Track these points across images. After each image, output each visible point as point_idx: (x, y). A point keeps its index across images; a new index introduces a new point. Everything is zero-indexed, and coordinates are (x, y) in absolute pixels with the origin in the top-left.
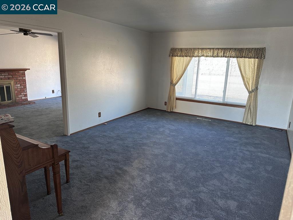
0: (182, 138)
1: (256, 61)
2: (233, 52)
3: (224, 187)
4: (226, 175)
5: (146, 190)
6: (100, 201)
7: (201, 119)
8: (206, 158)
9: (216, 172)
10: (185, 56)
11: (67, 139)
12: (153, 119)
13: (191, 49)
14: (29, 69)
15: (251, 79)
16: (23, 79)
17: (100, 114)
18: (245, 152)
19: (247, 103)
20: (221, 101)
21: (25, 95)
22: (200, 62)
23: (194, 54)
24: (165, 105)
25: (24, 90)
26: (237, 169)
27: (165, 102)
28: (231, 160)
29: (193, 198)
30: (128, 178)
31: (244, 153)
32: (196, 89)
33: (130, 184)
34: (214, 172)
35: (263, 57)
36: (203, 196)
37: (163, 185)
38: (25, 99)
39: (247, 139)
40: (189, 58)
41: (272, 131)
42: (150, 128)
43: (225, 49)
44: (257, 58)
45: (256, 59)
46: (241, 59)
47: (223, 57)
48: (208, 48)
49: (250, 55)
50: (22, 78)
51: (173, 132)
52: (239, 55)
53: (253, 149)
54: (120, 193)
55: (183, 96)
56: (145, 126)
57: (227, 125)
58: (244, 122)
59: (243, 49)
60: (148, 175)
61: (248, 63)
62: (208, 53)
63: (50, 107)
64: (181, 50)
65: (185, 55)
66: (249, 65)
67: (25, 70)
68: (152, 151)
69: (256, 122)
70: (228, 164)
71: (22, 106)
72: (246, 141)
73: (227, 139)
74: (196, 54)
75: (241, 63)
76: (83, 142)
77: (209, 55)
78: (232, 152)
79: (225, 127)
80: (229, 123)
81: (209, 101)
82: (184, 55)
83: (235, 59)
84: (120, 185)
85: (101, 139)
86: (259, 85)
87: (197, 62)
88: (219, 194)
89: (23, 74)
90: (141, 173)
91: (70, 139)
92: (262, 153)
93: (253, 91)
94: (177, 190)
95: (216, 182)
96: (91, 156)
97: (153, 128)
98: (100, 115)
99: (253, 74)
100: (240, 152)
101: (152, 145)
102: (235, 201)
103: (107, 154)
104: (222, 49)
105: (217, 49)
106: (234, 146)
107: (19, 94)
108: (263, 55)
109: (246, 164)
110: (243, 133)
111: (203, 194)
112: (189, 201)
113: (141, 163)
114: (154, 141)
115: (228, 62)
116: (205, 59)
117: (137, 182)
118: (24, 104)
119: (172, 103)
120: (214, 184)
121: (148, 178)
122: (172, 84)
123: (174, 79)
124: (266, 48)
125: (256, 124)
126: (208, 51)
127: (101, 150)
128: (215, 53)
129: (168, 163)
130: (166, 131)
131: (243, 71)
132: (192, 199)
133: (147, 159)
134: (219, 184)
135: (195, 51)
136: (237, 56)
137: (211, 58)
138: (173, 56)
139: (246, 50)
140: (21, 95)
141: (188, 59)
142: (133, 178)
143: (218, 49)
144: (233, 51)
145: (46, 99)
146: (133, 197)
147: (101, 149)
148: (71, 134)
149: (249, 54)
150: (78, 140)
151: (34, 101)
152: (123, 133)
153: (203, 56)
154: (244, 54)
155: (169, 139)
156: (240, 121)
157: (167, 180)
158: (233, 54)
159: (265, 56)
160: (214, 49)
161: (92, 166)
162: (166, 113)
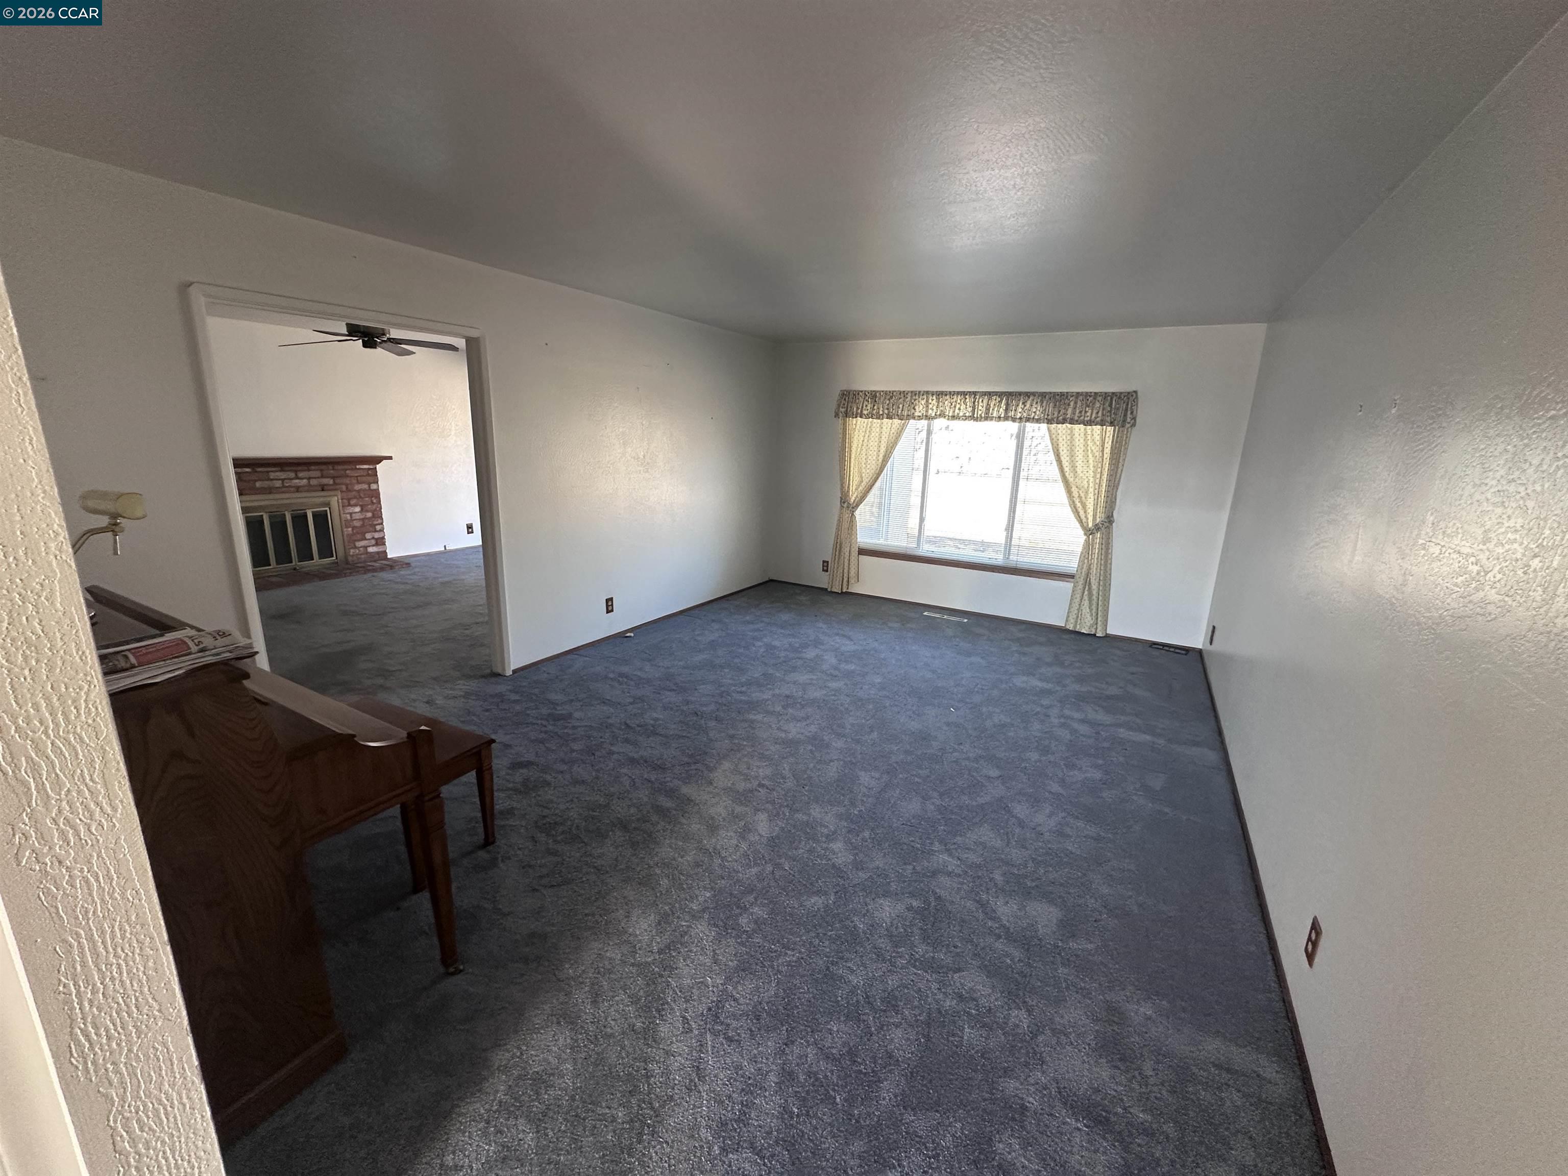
0: (879, 680)
1: (1107, 435)
2: (1035, 405)
3: (1016, 854)
4: (1021, 810)
5: (754, 870)
6: (593, 915)
7: (938, 616)
8: (955, 750)
9: (987, 798)
10: (885, 415)
11: (502, 688)
12: (785, 617)
13: (904, 394)
14: (390, 458)
15: (1091, 490)
16: (370, 489)
17: (609, 602)
18: (1075, 725)
19: (1079, 566)
20: (998, 559)
21: (377, 539)
22: (934, 437)
23: (915, 409)
24: (823, 570)
25: (376, 523)
26: (1055, 788)
27: (824, 562)
28: (1034, 756)
29: (912, 895)
30: (695, 827)
31: (1076, 731)
32: (922, 520)
33: (702, 849)
34: (981, 800)
35: (1129, 420)
36: (945, 886)
37: (811, 851)
38: (378, 553)
39: (1081, 679)
40: (897, 422)
41: (1156, 653)
42: (775, 647)
43: (1009, 395)
44: (1112, 424)
45: (1109, 428)
46: (1060, 426)
47: (1006, 418)
48: (958, 393)
49: (1088, 414)
50: (365, 486)
51: (846, 662)
52: (1056, 415)
53: (1101, 717)
54: (664, 882)
55: (882, 541)
56: (759, 641)
57: (1021, 635)
58: (1071, 627)
59: (1067, 397)
60: (762, 816)
61: (1082, 441)
62: (958, 406)
63: (455, 580)
64: (874, 396)
65: (886, 411)
66: (1086, 445)
67: (379, 460)
68: (778, 729)
69: (1106, 626)
70: (1025, 768)
71: (365, 576)
72: (1077, 687)
73: (1020, 681)
74: (920, 409)
75: (1061, 439)
76: (553, 696)
77: (961, 414)
78: (1036, 727)
79: (1011, 643)
80: (1023, 627)
81: (960, 559)
82: (881, 413)
83: (1044, 426)
84: (665, 851)
85: (612, 687)
86: (1117, 509)
87: (924, 435)
88: (998, 876)
89: (368, 475)
90: (739, 809)
91: (509, 688)
92: (1131, 729)
93: (1097, 528)
94: (858, 866)
95: (985, 834)
96: (576, 746)
97: (786, 650)
98: (612, 605)
99: (1098, 476)
100: (1063, 725)
101: (778, 708)
102: (1052, 902)
103: (627, 741)
104: (1001, 395)
105: (984, 394)
106: (1042, 706)
107: (359, 536)
108: (1129, 415)
109: (1080, 769)
110: (1067, 663)
111: (944, 880)
112: (901, 907)
113: (740, 773)
114: (788, 693)
115: (1020, 438)
116: (947, 428)
117: (727, 839)
118: (375, 570)
119: (846, 564)
120: (981, 843)
121: (763, 826)
122: (844, 502)
123: (853, 488)
124: (1139, 394)
125: (1106, 630)
126: (959, 401)
127: (609, 726)
128: (980, 408)
129: (832, 771)
130: (826, 657)
131: (1067, 464)
132: (909, 901)
133: (762, 757)
134: (998, 843)
135: (917, 402)
136: (1049, 417)
137: (967, 422)
138: (846, 415)
139: (1077, 398)
140: (366, 539)
141: (894, 426)
142: (713, 829)
143: (990, 394)
144: (1037, 403)
145: (446, 552)
146: (708, 895)
147: (610, 721)
148: (514, 672)
149: (1086, 412)
150: (536, 691)
151: (407, 561)
152: (684, 668)
153: (942, 415)
154: (1070, 411)
155: (834, 685)
156: (1057, 620)
157: (825, 831)
158: (1037, 410)
159: (1134, 419)
160: (975, 393)
161: (576, 782)
162: (828, 598)
